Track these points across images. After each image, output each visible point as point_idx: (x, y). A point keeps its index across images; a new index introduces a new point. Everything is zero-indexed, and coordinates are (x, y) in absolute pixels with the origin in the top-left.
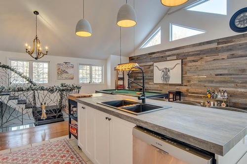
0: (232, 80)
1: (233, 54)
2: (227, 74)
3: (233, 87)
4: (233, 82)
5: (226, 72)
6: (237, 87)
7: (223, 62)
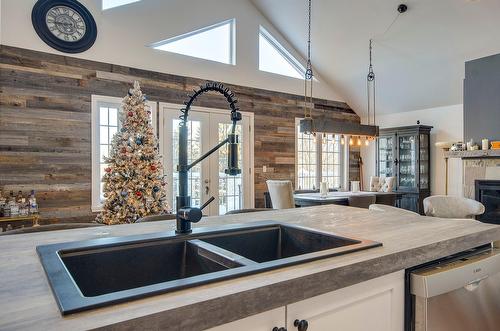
0: (41, 162)
1: (41, 99)
2: (27, 149)
3: (42, 182)
4: (41, 169)
5: (25, 142)
6: (52, 180)
7: (15, 113)
